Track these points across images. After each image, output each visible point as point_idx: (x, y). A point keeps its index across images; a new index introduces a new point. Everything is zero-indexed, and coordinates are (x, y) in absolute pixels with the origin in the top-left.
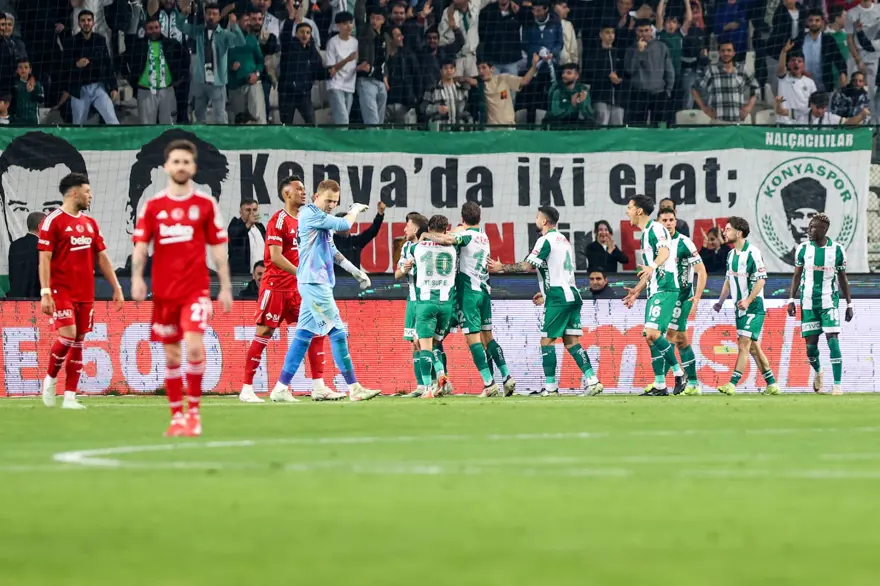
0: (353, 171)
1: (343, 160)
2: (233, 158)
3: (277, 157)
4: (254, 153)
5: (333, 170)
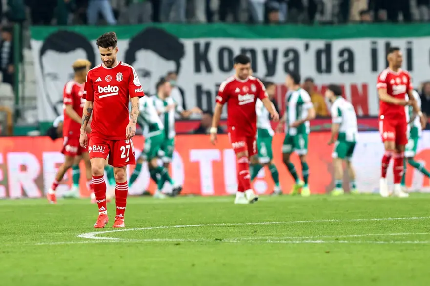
0: (265, 52)
1: (259, 45)
2: (189, 44)
3: (217, 44)
4: (202, 41)
5: (253, 52)
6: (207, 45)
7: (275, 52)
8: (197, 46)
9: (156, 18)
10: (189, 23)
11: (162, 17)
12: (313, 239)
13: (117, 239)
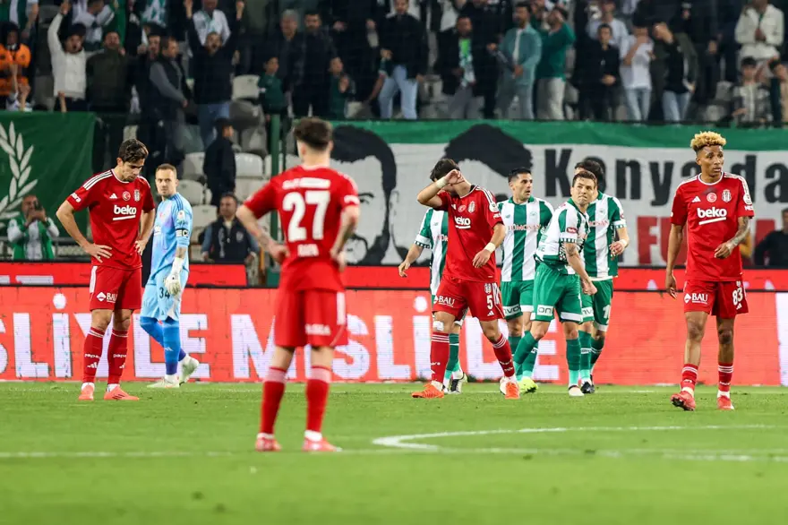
0: (654, 167)
1: (645, 155)
2: (537, 153)
3: (580, 152)
4: (559, 148)
5: (635, 166)
6: (566, 154)
7: (669, 167)
8: (550, 155)
9: (488, 112)
10: (537, 119)
11: (498, 111)
12: (736, 454)
13: (434, 448)
